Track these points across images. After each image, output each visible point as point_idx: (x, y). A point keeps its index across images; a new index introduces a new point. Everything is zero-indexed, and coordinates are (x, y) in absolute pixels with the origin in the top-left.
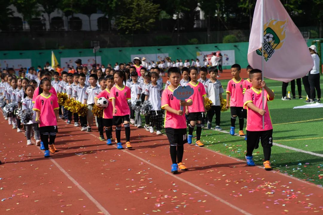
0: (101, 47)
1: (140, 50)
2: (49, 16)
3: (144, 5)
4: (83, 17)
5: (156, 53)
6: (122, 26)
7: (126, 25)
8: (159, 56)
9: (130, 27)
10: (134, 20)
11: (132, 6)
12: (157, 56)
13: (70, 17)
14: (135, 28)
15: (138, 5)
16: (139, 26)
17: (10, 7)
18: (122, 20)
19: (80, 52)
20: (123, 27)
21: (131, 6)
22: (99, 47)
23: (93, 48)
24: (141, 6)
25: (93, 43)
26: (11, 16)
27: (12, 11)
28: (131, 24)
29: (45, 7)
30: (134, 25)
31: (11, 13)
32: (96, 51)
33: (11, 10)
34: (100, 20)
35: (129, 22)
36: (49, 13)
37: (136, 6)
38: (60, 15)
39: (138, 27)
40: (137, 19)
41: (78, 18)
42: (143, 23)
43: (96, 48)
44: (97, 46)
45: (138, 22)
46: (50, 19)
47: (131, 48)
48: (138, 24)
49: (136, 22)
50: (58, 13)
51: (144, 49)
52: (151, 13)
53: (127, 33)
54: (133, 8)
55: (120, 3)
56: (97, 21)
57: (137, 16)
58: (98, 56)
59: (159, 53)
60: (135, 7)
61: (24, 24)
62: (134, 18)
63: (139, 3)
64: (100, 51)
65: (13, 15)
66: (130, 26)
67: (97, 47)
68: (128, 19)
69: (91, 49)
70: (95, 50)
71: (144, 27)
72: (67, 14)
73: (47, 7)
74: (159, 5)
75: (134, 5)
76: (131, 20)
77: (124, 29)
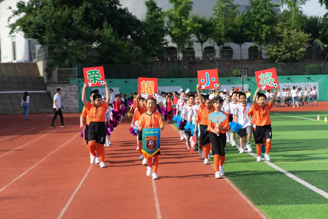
1: (288, 78)
2: (202, 46)
3: (295, 34)
4: (234, 46)
5: (305, 82)
6: (272, 55)
7: (276, 54)
8: (308, 85)
9: (279, 57)
10: (284, 49)
12: (307, 85)
13: (221, 46)
14: (285, 57)
15: (289, 34)
16: (289, 55)
17: (165, 38)
18: (271, 49)
19: (228, 80)
20: (273, 56)
21: (281, 35)
22: (247, 75)
23: (241, 76)
24: (291, 35)
25: (241, 71)
26: (165, 46)
27: (167, 41)
28: (280, 54)
29: (198, 37)
30: (284, 54)
31: (166, 44)
33: (166, 40)
34: (251, 49)
35: (279, 51)
36: (202, 43)
37: (287, 35)
38: (212, 45)
39: (288, 56)
40: (286, 47)
41: (230, 48)
42: (293, 52)
43: (243, 76)
44: (245, 74)
45: (287, 51)
46: (203, 48)
47: (279, 77)
48: (287, 53)
49: (285, 51)
50: (210, 43)
51: (293, 77)
52: (301, 42)
53: (276, 62)
54: (283, 37)
55: (270, 33)
56: (247, 50)
57: (287, 45)
58: (245, 84)
59: (308, 82)
61: (178, 53)
62: (284, 47)
63: (289, 32)
64: (248, 80)
65: (167, 45)
67: (245, 76)
68: (278, 48)
69: (239, 77)
70: (243, 78)
71: (293, 56)
72: (219, 43)
73: (201, 37)
74: (310, 35)
75: (284, 34)
76: (280, 49)
77: (274, 58)
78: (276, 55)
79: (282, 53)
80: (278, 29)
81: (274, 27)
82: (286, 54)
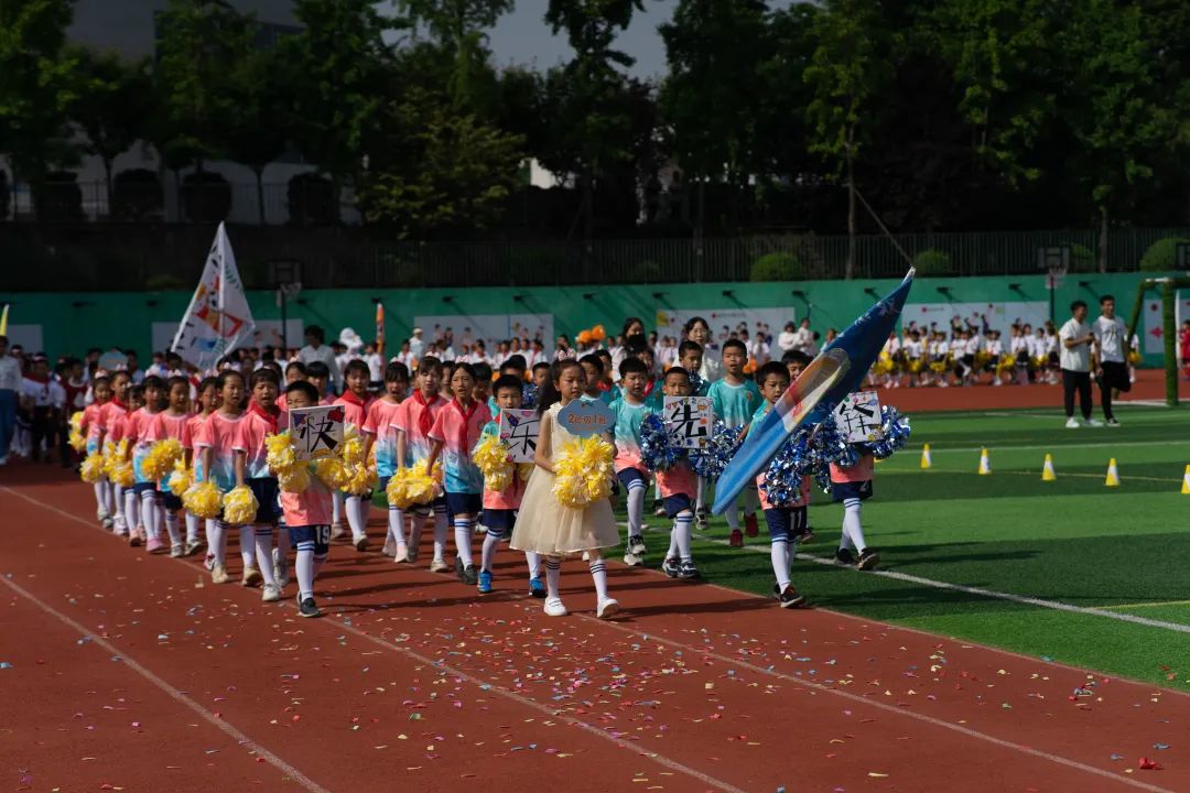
0: (306, 287)
1: (447, 300)
2: (108, 167)
3: (468, 133)
4: (236, 173)
5: (507, 312)
6: (386, 208)
7: (401, 205)
8: (518, 325)
9: (415, 216)
10: (432, 188)
11: (426, 135)
12: (513, 324)
13: (189, 171)
14: (433, 219)
15: (447, 134)
16: (450, 210)
18: (382, 187)
20: (389, 212)
21: (420, 135)
22: (299, 285)
23: (276, 287)
24: (458, 136)
25: (278, 270)
28: (418, 205)
29: (93, 133)
30: (430, 207)
32: (289, 299)
34: (296, 183)
35: (410, 196)
36: (109, 156)
37: (439, 136)
38: (153, 165)
39: (446, 214)
40: (440, 184)
41: (217, 178)
42: (464, 200)
43: (287, 288)
44: (292, 282)
45: (444, 195)
46: (113, 175)
47: (414, 294)
48: (443, 202)
49: (435, 197)
50: (147, 156)
51: (465, 295)
52: (492, 163)
53: (402, 236)
54: (428, 141)
55: (377, 126)
56: (285, 190)
57: (442, 172)
58: (293, 317)
59: (518, 313)
60: (435, 140)
61: (12, 195)
62: (430, 180)
63: (448, 124)
64: (302, 302)
66: (415, 211)
67: (291, 286)
68: (407, 183)
69: (267, 293)
70: (283, 294)
71: (466, 215)
72: (175, 160)
73: (103, 134)
74: (523, 138)
75: (431, 131)
76: (417, 189)
77: (394, 219)
78: (400, 211)
79: (422, 203)
80: (407, 112)
81: (393, 103)
82: (441, 208)
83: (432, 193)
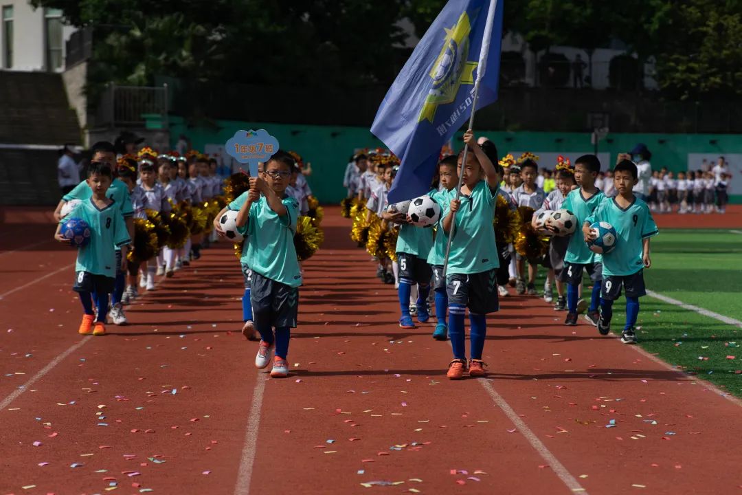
0: (611, 131)
1: (713, 142)
3: (735, 27)
6: (674, 79)
7: (684, 76)
9: (693, 84)
10: (706, 65)
11: (705, 29)
13: (542, 53)
14: (706, 86)
15: (719, 28)
16: (718, 80)
17: (399, 24)
18: (672, 64)
19: (559, 141)
20: (675, 81)
21: (701, 29)
22: (607, 129)
23: (592, 130)
24: (727, 29)
25: (593, 119)
26: (398, 45)
27: (405, 32)
28: (695, 76)
30: (706, 77)
31: (401, 39)
32: (599, 139)
33: (400, 29)
34: (615, 63)
35: (690, 70)
37: (714, 29)
38: (517, 48)
39: (715, 83)
40: (712, 62)
41: (562, 57)
42: (729, 73)
43: (599, 131)
44: (603, 126)
45: (714, 70)
47: (689, 137)
48: (713, 74)
49: (709, 71)
50: (514, 42)
51: (724, 139)
53: (683, 97)
54: (705, 34)
55: (670, 22)
56: (607, 66)
57: (715, 54)
58: (602, 151)
60: (710, 31)
62: (706, 59)
63: (722, 21)
64: (610, 141)
65: (404, 44)
66: (694, 81)
67: (601, 130)
68: (689, 61)
69: (587, 135)
70: (596, 136)
71: (730, 84)
72: (536, 45)
75: (708, 26)
76: (695, 66)
77: (678, 86)
78: (683, 81)
79: (699, 75)
80: (692, 13)
81: (684, 6)
82: (712, 79)
83: (707, 69)
